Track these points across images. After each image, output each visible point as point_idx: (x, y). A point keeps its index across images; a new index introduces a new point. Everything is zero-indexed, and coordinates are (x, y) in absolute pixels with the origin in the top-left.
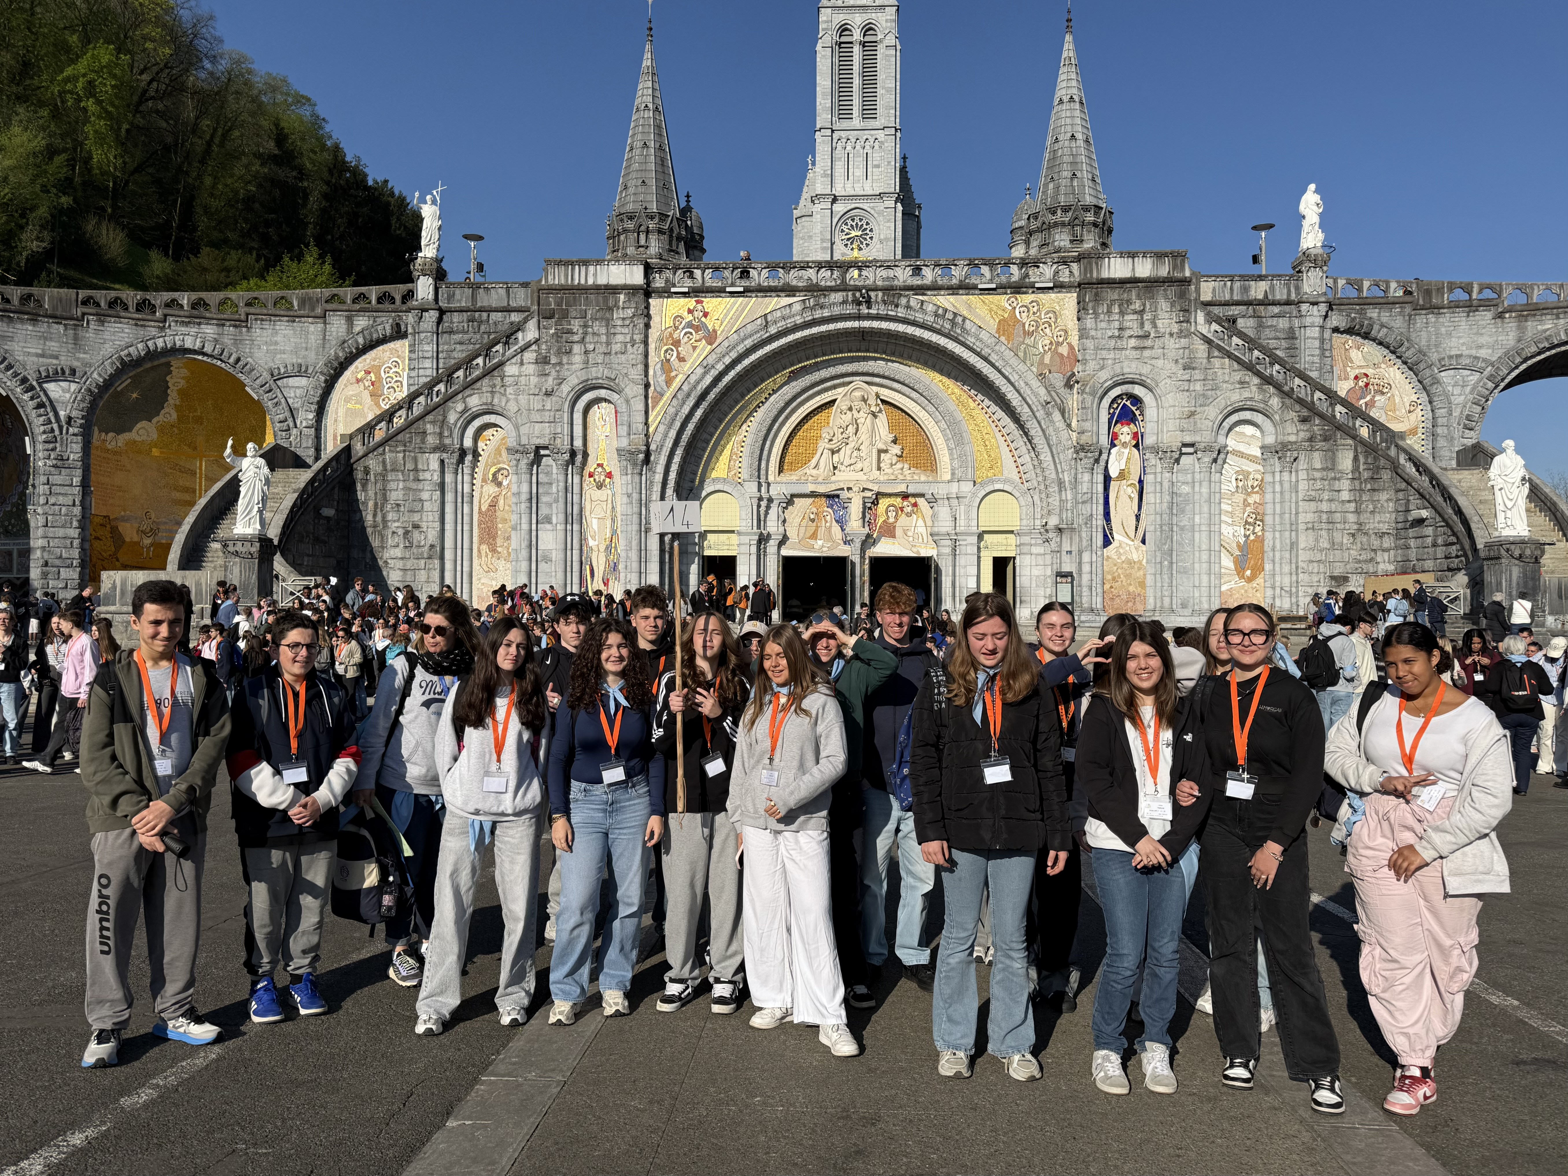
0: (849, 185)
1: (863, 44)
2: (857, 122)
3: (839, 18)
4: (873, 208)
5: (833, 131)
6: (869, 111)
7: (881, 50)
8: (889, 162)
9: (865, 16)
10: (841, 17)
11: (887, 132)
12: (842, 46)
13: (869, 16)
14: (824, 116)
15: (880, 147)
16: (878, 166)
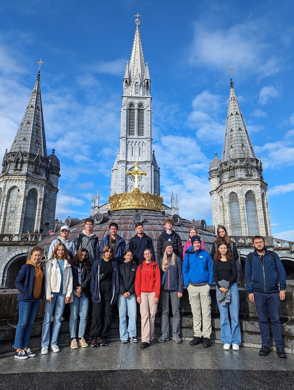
0: (133, 158)
1: (139, 110)
2: (136, 136)
3: (129, 100)
4: (142, 167)
5: (127, 138)
6: (140, 132)
7: (145, 112)
8: (148, 150)
9: (140, 100)
10: (131, 100)
11: (148, 139)
12: (130, 110)
13: (141, 100)
14: (123, 133)
15: (145, 145)
16: (144, 152)
